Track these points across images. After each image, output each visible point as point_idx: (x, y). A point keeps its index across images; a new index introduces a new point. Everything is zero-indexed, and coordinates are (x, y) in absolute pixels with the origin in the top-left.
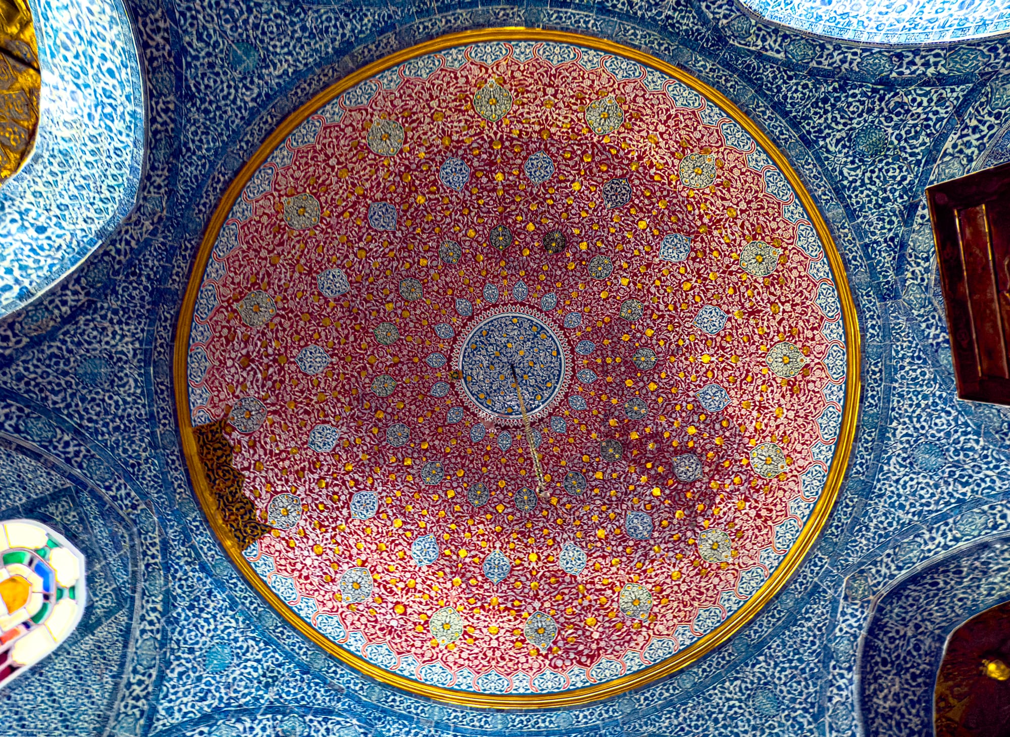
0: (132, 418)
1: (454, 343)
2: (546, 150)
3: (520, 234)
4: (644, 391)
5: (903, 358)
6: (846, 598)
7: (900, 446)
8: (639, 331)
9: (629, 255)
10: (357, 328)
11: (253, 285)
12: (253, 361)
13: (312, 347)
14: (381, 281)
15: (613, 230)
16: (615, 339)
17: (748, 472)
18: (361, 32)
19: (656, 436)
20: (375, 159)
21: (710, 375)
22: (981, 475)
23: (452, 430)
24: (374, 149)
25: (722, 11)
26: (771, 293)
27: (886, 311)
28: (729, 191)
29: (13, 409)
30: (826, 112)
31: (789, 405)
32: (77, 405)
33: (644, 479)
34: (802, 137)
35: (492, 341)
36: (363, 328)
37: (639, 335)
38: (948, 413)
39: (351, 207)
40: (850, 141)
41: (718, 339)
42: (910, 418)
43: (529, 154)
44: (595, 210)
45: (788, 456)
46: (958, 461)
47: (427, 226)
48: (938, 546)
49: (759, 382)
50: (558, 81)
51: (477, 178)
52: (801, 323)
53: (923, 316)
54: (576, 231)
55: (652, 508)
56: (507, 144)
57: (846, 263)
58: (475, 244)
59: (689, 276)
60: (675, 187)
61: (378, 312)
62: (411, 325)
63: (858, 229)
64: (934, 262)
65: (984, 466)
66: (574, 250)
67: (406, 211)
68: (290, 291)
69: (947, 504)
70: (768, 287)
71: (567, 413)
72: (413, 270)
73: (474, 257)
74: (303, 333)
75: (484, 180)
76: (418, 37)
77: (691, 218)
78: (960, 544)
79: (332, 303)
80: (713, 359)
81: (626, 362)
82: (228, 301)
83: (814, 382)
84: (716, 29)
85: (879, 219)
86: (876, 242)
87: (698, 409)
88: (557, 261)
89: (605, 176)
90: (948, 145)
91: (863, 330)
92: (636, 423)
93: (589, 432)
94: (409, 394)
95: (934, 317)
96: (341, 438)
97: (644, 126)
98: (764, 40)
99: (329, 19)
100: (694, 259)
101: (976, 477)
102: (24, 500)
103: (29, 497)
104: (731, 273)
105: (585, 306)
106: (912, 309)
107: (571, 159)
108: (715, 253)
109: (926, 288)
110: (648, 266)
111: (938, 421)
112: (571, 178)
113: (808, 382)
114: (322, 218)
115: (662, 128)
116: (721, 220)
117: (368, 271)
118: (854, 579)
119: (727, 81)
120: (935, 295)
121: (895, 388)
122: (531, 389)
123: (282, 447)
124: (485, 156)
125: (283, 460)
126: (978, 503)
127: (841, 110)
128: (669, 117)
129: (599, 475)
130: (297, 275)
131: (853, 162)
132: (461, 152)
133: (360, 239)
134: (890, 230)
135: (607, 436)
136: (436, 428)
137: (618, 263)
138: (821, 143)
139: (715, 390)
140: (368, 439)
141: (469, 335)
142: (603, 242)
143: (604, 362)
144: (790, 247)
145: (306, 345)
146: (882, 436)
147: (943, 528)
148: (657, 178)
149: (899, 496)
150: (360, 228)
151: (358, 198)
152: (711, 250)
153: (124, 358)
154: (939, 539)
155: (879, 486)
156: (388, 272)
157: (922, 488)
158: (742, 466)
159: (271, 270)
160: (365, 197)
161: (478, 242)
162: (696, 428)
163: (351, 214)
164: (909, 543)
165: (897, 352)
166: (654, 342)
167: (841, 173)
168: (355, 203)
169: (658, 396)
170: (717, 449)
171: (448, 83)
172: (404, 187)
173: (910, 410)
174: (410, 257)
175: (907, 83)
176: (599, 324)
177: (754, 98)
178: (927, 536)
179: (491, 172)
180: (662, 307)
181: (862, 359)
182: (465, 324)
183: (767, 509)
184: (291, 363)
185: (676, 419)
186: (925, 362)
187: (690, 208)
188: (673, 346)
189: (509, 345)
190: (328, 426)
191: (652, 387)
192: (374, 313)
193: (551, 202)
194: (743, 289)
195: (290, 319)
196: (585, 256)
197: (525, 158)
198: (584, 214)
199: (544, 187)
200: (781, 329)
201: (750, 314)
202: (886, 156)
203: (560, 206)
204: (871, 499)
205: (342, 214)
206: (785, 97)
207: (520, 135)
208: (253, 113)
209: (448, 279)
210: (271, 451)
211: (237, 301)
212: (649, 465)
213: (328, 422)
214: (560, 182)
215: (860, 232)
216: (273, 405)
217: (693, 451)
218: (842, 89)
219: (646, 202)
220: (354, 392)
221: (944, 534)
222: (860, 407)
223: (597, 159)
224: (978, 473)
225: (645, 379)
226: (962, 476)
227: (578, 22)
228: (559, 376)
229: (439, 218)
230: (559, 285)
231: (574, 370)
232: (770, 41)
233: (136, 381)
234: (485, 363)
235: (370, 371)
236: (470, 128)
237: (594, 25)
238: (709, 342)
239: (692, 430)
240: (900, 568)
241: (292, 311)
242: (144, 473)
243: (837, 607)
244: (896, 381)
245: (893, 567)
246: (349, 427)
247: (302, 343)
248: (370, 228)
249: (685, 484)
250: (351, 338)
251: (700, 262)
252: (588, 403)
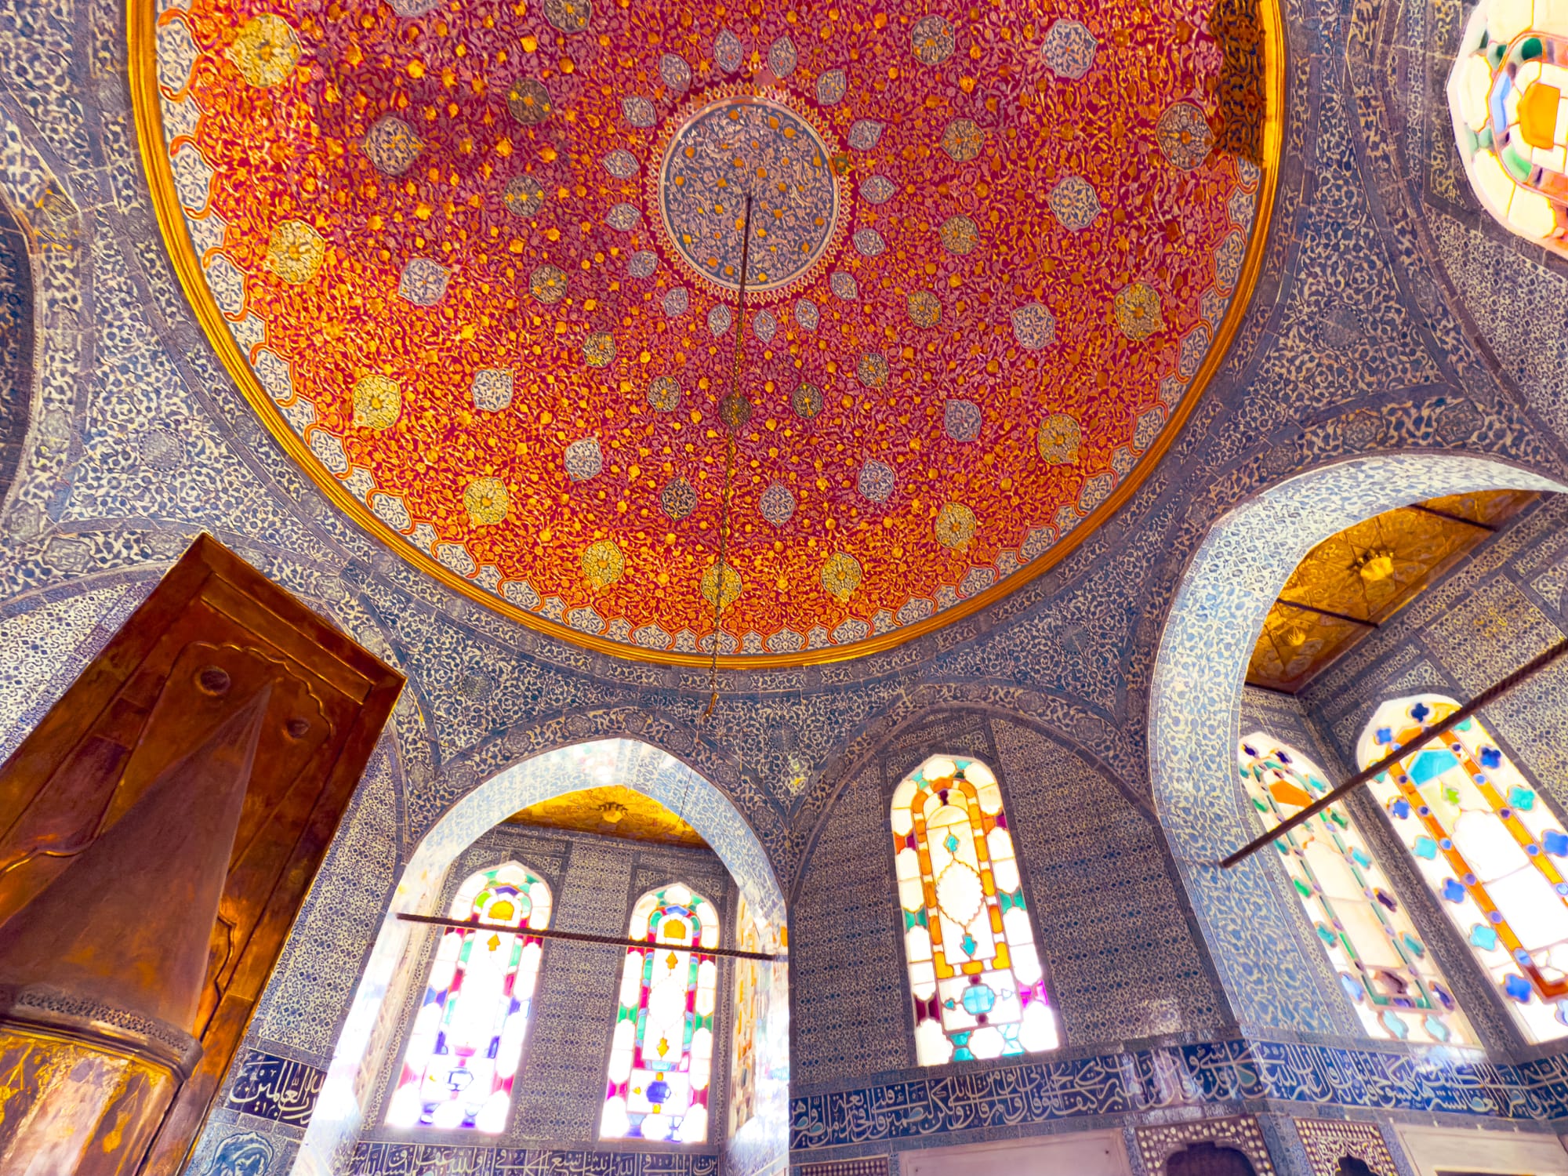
0: (1324, 241)
1: (851, 224)
2: (773, 528)
3: (783, 412)
4: (525, 232)
5: (283, 522)
6: (53, 186)
7: (196, 432)
8: (576, 323)
9: (634, 425)
10: (1003, 249)
11: (1134, 351)
12: (1161, 227)
13: (1074, 228)
14: (968, 323)
15: (667, 450)
16: (604, 295)
17: (304, 212)
18: (967, 654)
19: (468, 167)
20: (969, 498)
21: (450, 313)
22: (104, 482)
23: (832, 56)
24: (970, 512)
25: (655, 729)
26: (447, 470)
27: (339, 552)
28: (562, 558)
29: (1439, 334)
30: (528, 689)
31: (330, 348)
32: (1378, 293)
33: (449, 81)
34: (532, 659)
35: (790, 235)
36: (995, 246)
37: (574, 317)
38: (196, 510)
39: (1001, 436)
40: (493, 677)
41: (468, 369)
42: (219, 471)
43: (792, 519)
44: (697, 469)
45: (279, 285)
46: (136, 473)
47: (907, 406)
48: (52, 374)
49: (384, 349)
50: (778, 611)
51: (848, 478)
52: (395, 461)
53: (309, 576)
54: (711, 434)
55: (406, 35)
56: (819, 527)
57: (410, 567)
58: (841, 386)
59: (548, 432)
60: (617, 533)
61: (972, 273)
62: (921, 251)
63: (429, 611)
64: (348, 632)
65: (113, 492)
66: (706, 406)
67: (934, 427)
68: (1092, 324)
69: (94, 421)
70: (456, 474)
71: (632, 140)
72: (923, 340)
73: (839, 367)
74: (1085, 252)
75: (839, 478)
76: (916, 646)
77: (584, 505)
78: (41, 402)
79: (1037, 292)
80: (458, 338)
81: (572, 266)
82: (1170, 339)
83: (329, 405)
84: (653, 712)
85: (419, 630)
86: (404, 610)
87: (432, 249)
88: (725, 384)
89: (699, 515)
90: (420, 718)
91: (338, 513)
92: (512, 171)
93: (581, 118)
94: (919, 123)
95: (300, 585)
96: (1038, 42)
97: (677, 588)
98: (611, 721)
99: (994, 666)
100: (555, 456)
101: (106, 476)
102: (1473, 232)
103: (1467, 230)
104: (505, 464)
105: (665, 331)
106: (323, 575)
107: (743, 525)
108: (535, 478)
109: (332, 606)
110: (605, 421)
111: (195, 493)
112: (737, 501)
113: (334, 399)
114: (1037, 425)
115: (660, 594)
116: (551, 521)
117: (985, 339)
118: (73, 225)
119: (623, 673)
120: (320, 606)
121: (261, 486)
122: (708, 163)
123: (1140, 52)
124: (843, 508)
125: (1141, 26)
126: (76, 452)
127: (517, 696)
128: (657, 609)
129: (530, 45)
130: (1080, 348)
131: (477, 663)
132: (871, 510)
133: (993, 389)
134: (403, 628)
135: (548, 124)
136: (862, 56)
137: (644, 409)
138: (513, 663)
139: (429, 295)
140: (989, 34)
141: (828, 241)
142: (674, 430)
143: (606, 253)
144: (467, 538)
145: (1081, 231)
146: (220, 425)
147: (69, 394)
148: (641, 535)
149: (139, 378)
150: (992, 406)
151: (992, 448)
152: (541, 478)
153: (1302, 330)
154: (59, 381)
155: (167, 366)
156: (957, 336)
157: (130, 411)
158: (319, 210)
159: (1110, 365)
160: (983, 449)
161: (837, 390)
162: (418, 220)
163: (1001, 427)
164: (75, 339)
165: (294, 524)
166: (548, 317)
167: (480, 649)
168: (995, 442)
169: (500, 234)
170: (369, 208)
171: (888, 593)
172: (936, 461)
173: (226, 479)
174: (928, 361)
175: (485, 741)
176: (635, 311)
177: (593, 669)
178: (71, 369)
179: (833, 489)
180: (563, 374)
181: (313, 482)
182: (837, 258)
183: (242, 184)
184: (1107, 206)
185: (456, 214)
186: (263, 537)
187: (591, 517)
188: (518, 323)
189: (762, 232)
190: (1059, 72)
191: (517, 247)
192: (978, 270)
193: (754, 464)
194: (481, 454)
195: (1099, 281)
196: (690, 403)
197: (795, 513)
198: (709, 459)
199: (766, 481)
200: (408, 436)
201: (453, 429)
202: (456, 683)
203: (741, 461)
204: (158, 343)
205: (1013, 428)
206: (568, 684)
207: (806, 540)
208: (1079, 585)
209: (872, 328)
210: (1160, 50)
211: (1159, 334)
212: (454, 110)
213: (1058, 79)
214: (749, 493)
215: (423, 608)
216: (1144, 138)
217: (401, 180)
218: (528, 713)
219: (641, 502)
220: (1013, 133)
221: (61, 391)
222: (266, 430)
223: (714, 533)
224: (109, 482)
225: (533, 254)
226: (116, 463)
227: (772, 681)
228: (667, 202)
229: (892, 418)
230: (713, 351)
231: (647, 219)
232: (606, 722)
233: (1301, 292)
234: (794, 194)
235: (985, 168)
236: (863, 541)
237: (757, 682)
238: (476, 357)
239: (423, 212)
240: (52, 302)
241: (1094, 292)
242: (1338, 145)
243: (47, 160)
244: (266, 495)
245: (59, 295)
246: (1023, 63)
247: (1087, 235)
248: (979, 405)
249: (379, 115)
250: (1013, 230)
251: (546, 456)
252: (603, 169)
